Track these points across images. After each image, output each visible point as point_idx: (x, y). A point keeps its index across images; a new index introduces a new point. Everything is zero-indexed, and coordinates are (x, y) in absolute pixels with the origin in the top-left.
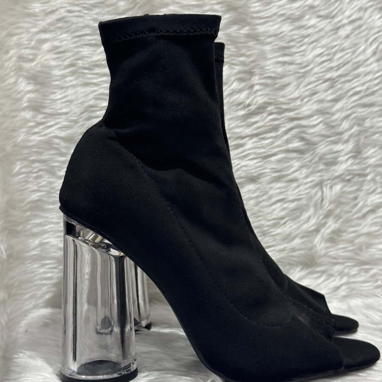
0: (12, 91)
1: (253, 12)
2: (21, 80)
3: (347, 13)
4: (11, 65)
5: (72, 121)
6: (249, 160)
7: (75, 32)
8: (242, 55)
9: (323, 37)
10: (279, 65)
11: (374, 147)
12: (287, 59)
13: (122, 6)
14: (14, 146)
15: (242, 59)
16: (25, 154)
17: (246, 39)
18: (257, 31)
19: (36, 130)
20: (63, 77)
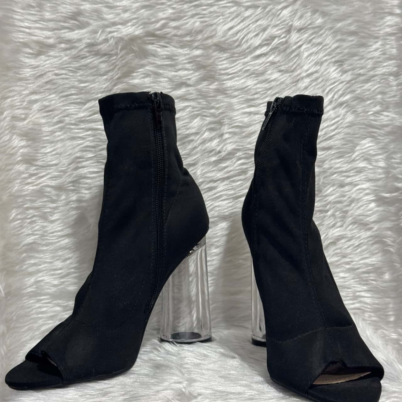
0: (7, 147)
1: (221, 69)
2: (14, 137)
3: (305, 68)
4: (5, 124)
5: (62, 171)
6: (221, 201)
7: (62, 92)
8: (213, 108)
9: (284, 89)
10: (246, 115)
11: (333, 185)
12: (252, 109)
13: (103, 68)
14: (10, 196)
15: (212, 111)
16: (20, 202)
17: (215, 94)
18: (224, 86)
19: (29, 180)
20: (53, 132)
